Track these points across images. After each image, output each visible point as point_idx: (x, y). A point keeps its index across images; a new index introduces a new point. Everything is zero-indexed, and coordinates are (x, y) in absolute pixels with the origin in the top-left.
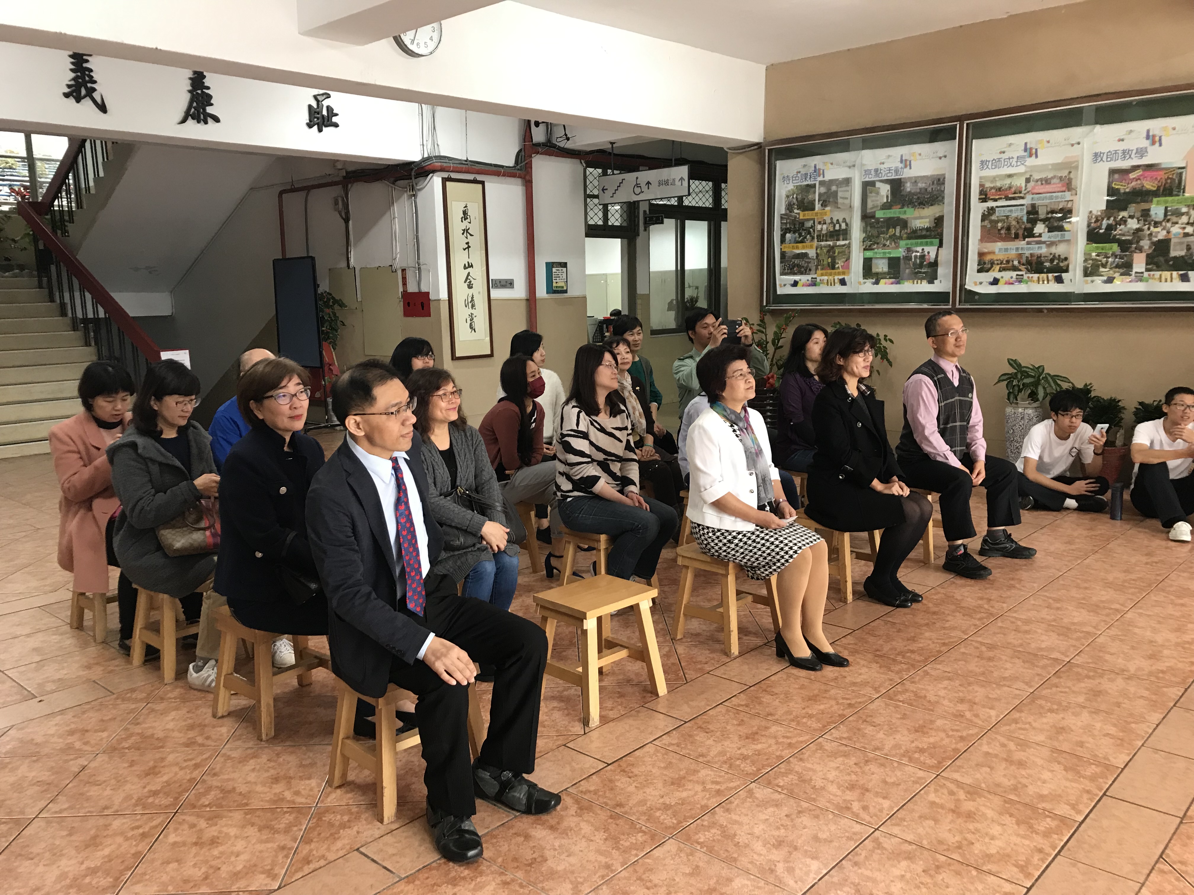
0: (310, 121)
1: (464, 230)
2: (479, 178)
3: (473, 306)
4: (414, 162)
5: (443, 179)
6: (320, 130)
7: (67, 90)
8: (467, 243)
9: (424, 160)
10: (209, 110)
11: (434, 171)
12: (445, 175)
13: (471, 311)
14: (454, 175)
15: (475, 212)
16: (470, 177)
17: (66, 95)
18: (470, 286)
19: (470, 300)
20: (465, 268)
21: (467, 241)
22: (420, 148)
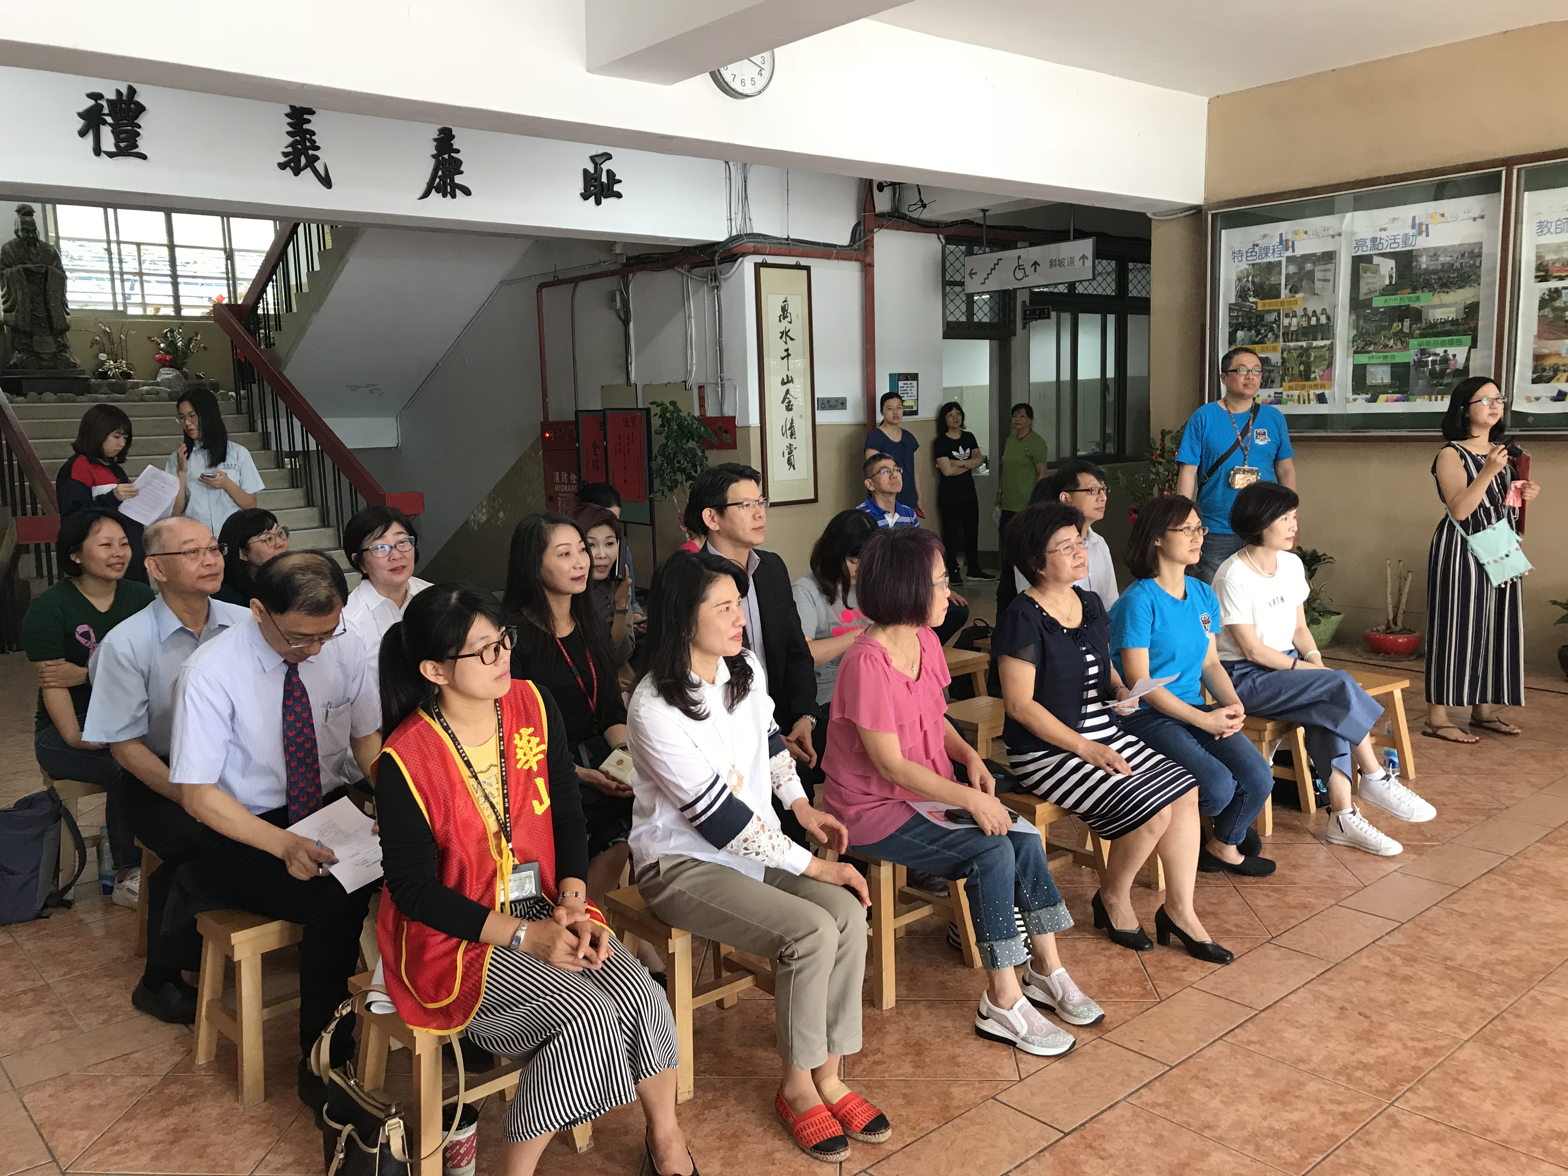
0: (585, 191)
1: (782, 333)
2: (804, 262)
3: (792, 434)
4: (719, 243)
5: (756, 264)
6: (598, 203)
7: (283, 160)
8: (787, 350)
9: (732, 239)
10: (458, 179)
11: (744, 255)
12: (759, 259)
13: (788, 441)
14: (771, 259)
15: (797, 308)
16: (792, 261)
17: (282, 166)
18: (789, 408)
19: (788, 426)
20: (783, 383)
21: (786, 347)
22: (725, 223)
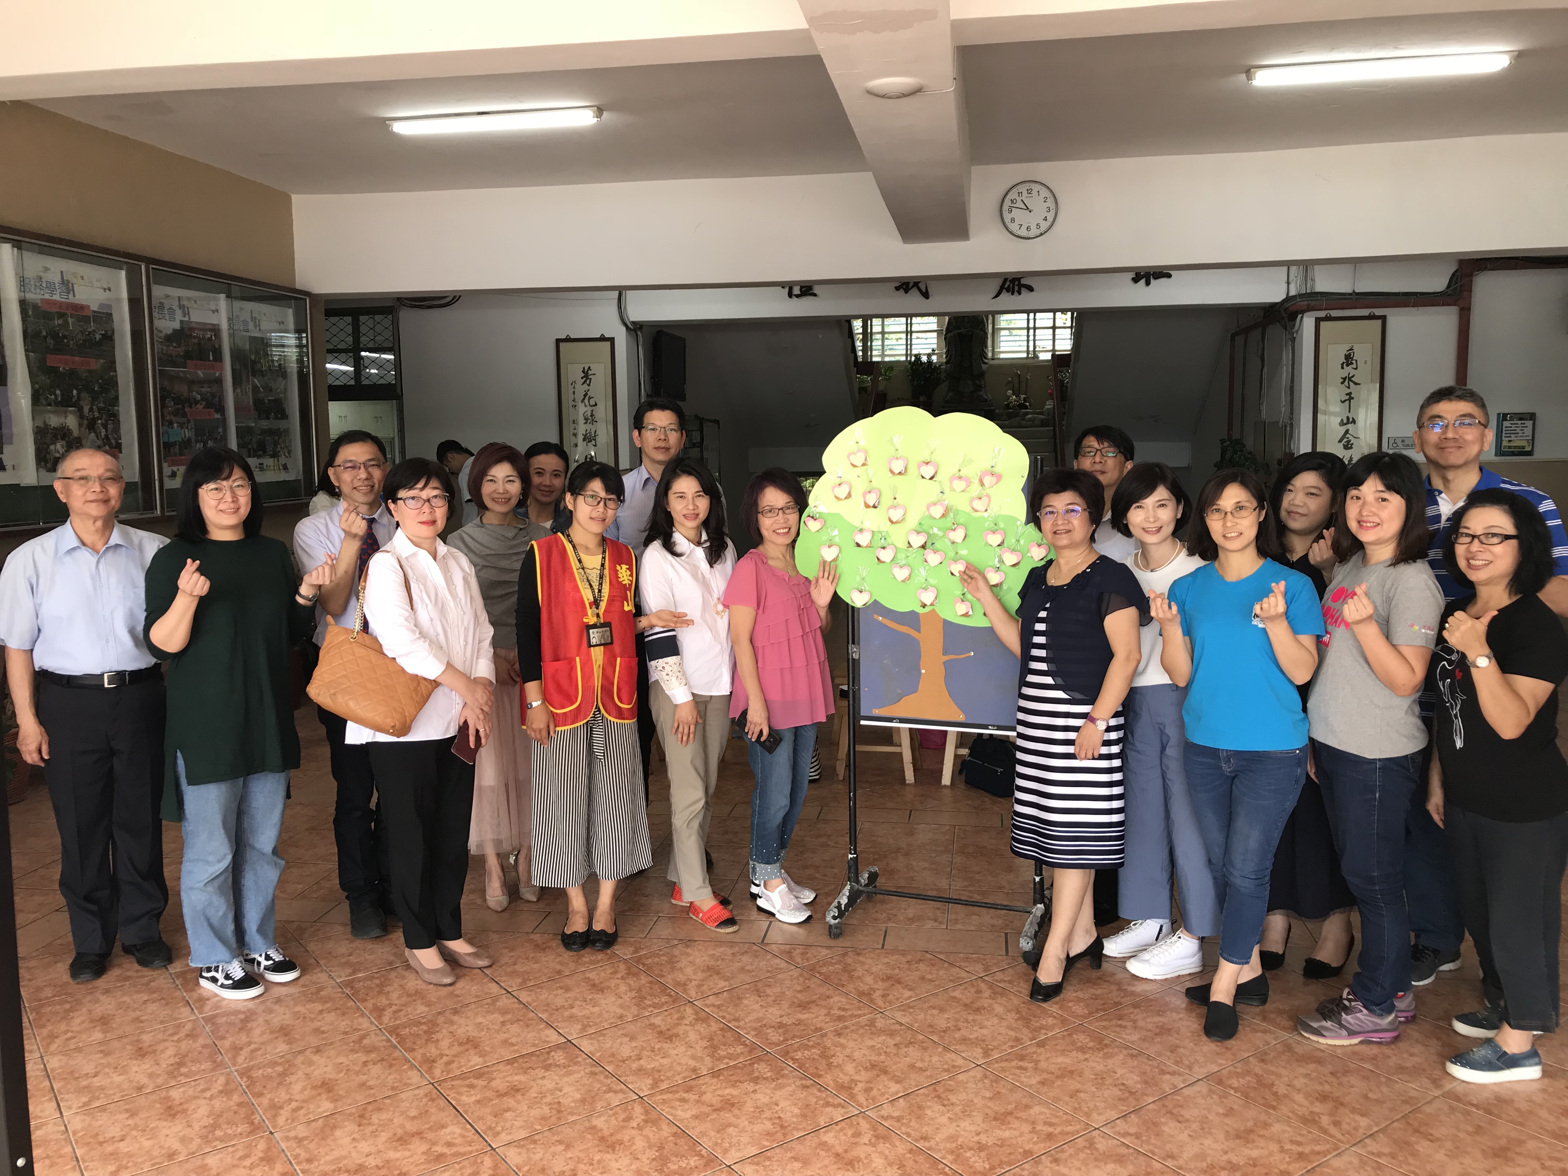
1: (1344, 379)
2: (1378, 312)
5: (1316, 318)
6: (1149, 284)
8: (1349, 394)
9: (1288, 299)
11: (1303, 312)
12: (1322, 314)
14: (1334, 313)
15: (1365, 354)
16: (1365, 312)
18: (1348, 447)
20: (1342, 424)
21: (1348, 391)
22: (1283, 286)
